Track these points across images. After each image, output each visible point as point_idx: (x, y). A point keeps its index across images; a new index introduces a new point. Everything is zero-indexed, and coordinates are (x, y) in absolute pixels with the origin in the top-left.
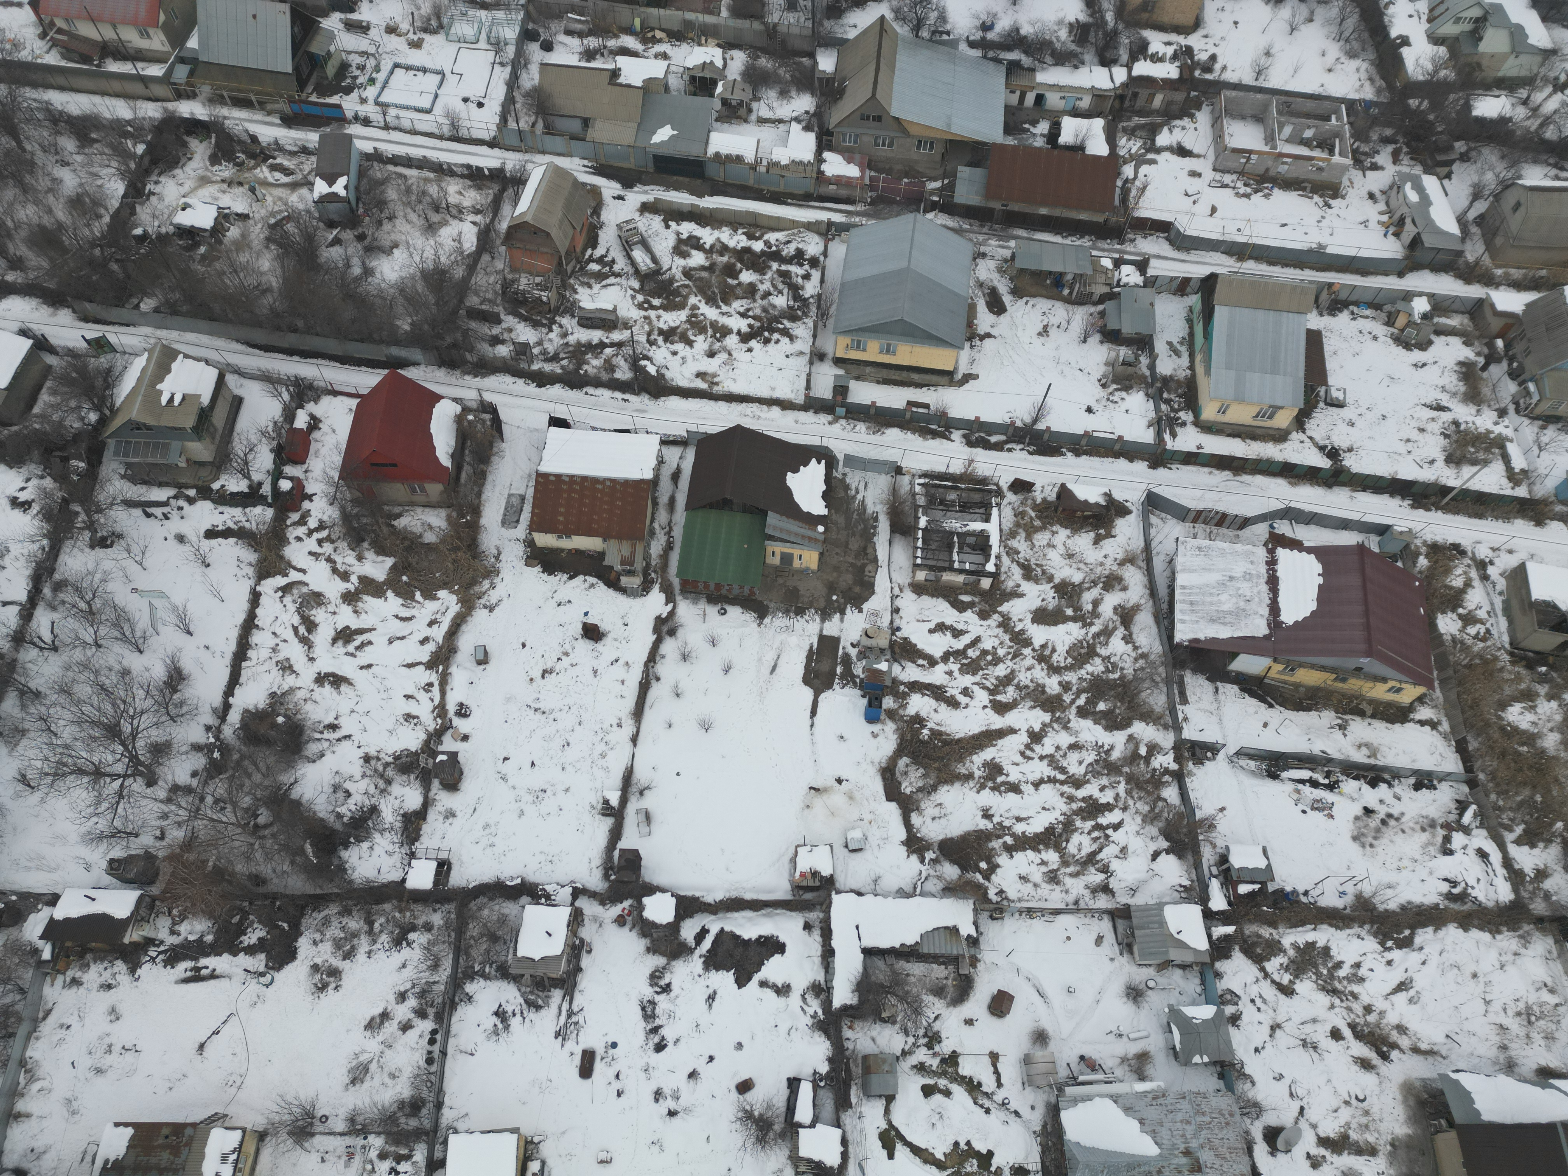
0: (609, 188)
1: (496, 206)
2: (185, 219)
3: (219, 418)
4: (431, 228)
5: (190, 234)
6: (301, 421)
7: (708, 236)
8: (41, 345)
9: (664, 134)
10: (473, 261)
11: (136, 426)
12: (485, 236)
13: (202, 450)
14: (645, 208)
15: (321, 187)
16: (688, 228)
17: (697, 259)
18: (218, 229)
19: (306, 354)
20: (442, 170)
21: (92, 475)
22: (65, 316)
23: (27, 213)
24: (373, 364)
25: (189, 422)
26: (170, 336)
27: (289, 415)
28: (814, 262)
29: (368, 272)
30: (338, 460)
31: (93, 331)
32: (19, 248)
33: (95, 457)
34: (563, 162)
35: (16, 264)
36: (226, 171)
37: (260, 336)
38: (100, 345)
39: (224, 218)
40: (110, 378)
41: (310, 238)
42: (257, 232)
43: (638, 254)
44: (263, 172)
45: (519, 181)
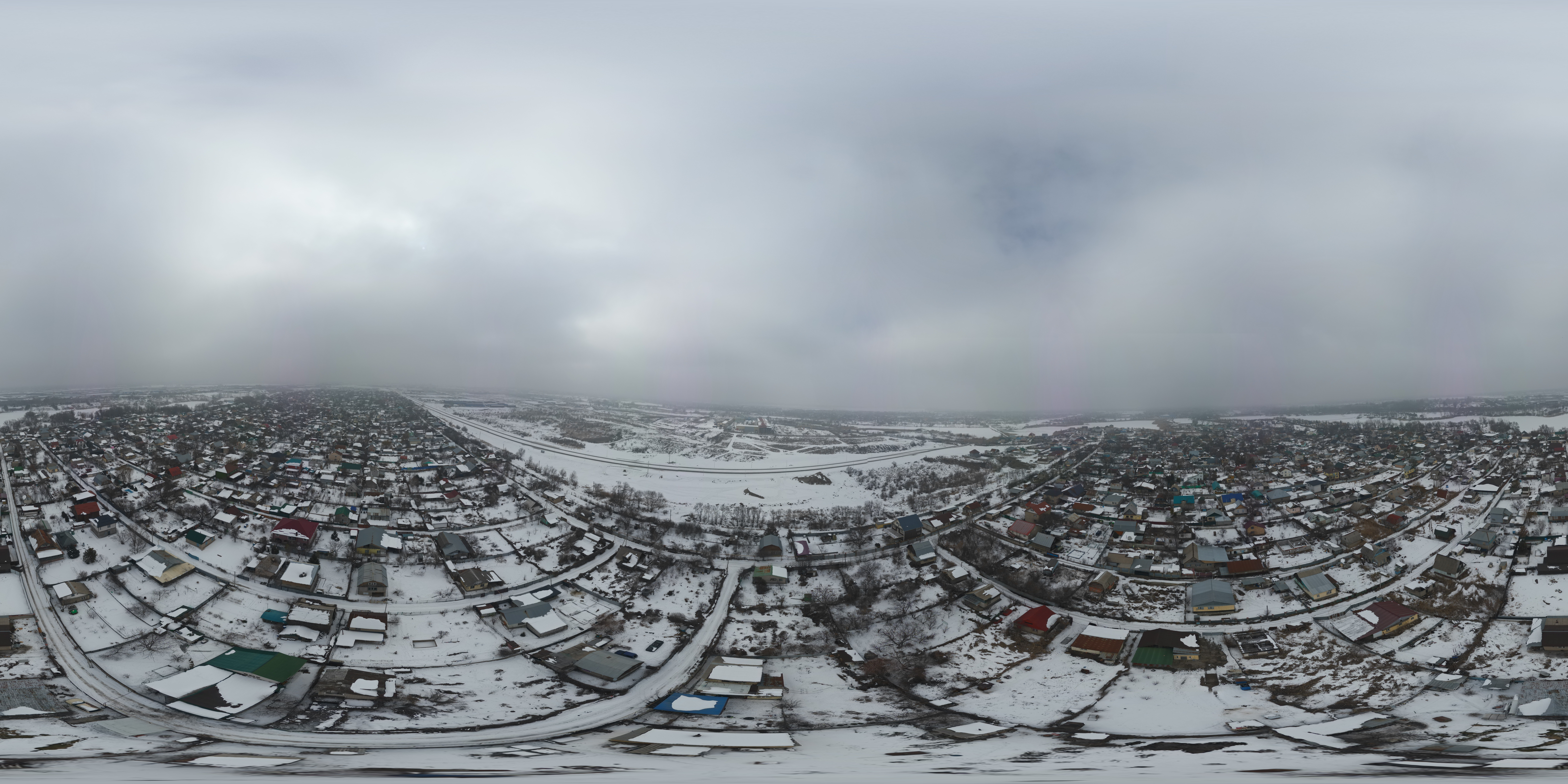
0: (1121, 577)
1: (1089, 578)
2: (1013, 566)
3: (992, 601)
4: (1070, 580)
5: (1013, 569)
6: (1012, 609)
7: (1149, 588)
8: (969, 575)
9: (1138, 567)
10: (1078, 588)
11: (974, 595)
12: (1083, 584)
13: (983, 605)
14: (1131, 582)
15: (1046, 568)
16: (1143, 586)
17: (1146, 592)
18: (1019, 569)
19: (1023, 596)
20: (1077, 569)
21: (956, 599)
22: (978, 573)
23: (985, 555)
24: (1039, 603)
25: (985, 599)
26: (994, 584)
27: (1010, 606)
28: (1183, 592)
29: (1049, 585)
30: (1016, 618)
31: (980, 577)
32: (979, 560)
33: (960, 597)
34: (1110, 571)
35: (976, 562)
36: (1027, 560)
37: (1014, 590)
38: (980, 580)
39: (1022, 568)
40: (976, 585)
41: (1039, 577)
42: (1027, 572)
43: (1128, 591)
44: (1035, 563)
45: (1097, 574)
